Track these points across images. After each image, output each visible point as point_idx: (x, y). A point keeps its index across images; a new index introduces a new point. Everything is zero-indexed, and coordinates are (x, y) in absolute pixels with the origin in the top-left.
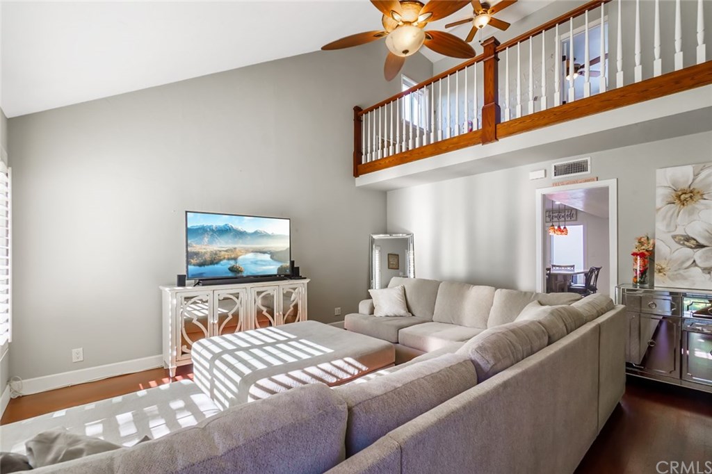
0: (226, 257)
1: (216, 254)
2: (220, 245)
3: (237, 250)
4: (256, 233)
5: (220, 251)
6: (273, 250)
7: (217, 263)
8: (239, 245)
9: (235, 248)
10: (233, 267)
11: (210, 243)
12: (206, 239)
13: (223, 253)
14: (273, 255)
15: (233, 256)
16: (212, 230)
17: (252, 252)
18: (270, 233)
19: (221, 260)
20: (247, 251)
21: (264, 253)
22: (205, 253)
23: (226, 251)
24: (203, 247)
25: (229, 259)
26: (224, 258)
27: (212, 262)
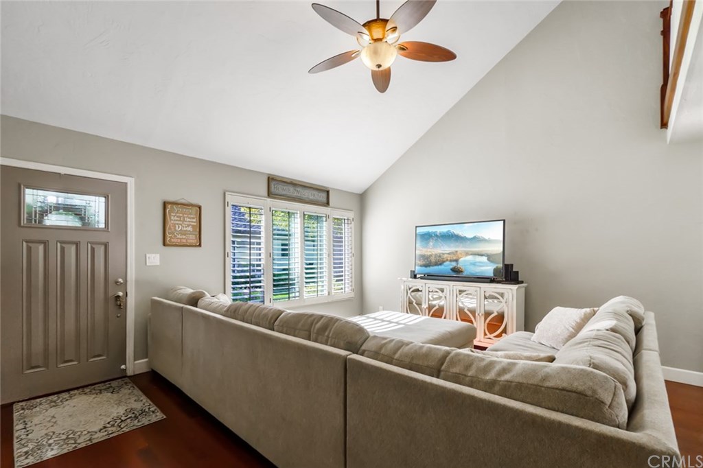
0: (449, 259)
1: (440, 256)
2: (444, 249)
3: (459, 253)
4: (475, 238)
5: (443, 254)
6: (489, 253)
7: (441, 264)
8: (460, 248)
9: (457, 252)
10: (454, 268)
11: (434, 247)
12: (431, 244)
13: (446, 256)
14: (490, 257)
15: (455, 258)
16: (437, 236)
17: (472, 254)
18: (487, 238)
19: (444, 262)
20: (467, 254)
21: (482, 255)
22: (431, 255)
23: (449, 254)
24: (429, 250)
25: (451, 261)
26: (447, 260)
27: (436, 264)
